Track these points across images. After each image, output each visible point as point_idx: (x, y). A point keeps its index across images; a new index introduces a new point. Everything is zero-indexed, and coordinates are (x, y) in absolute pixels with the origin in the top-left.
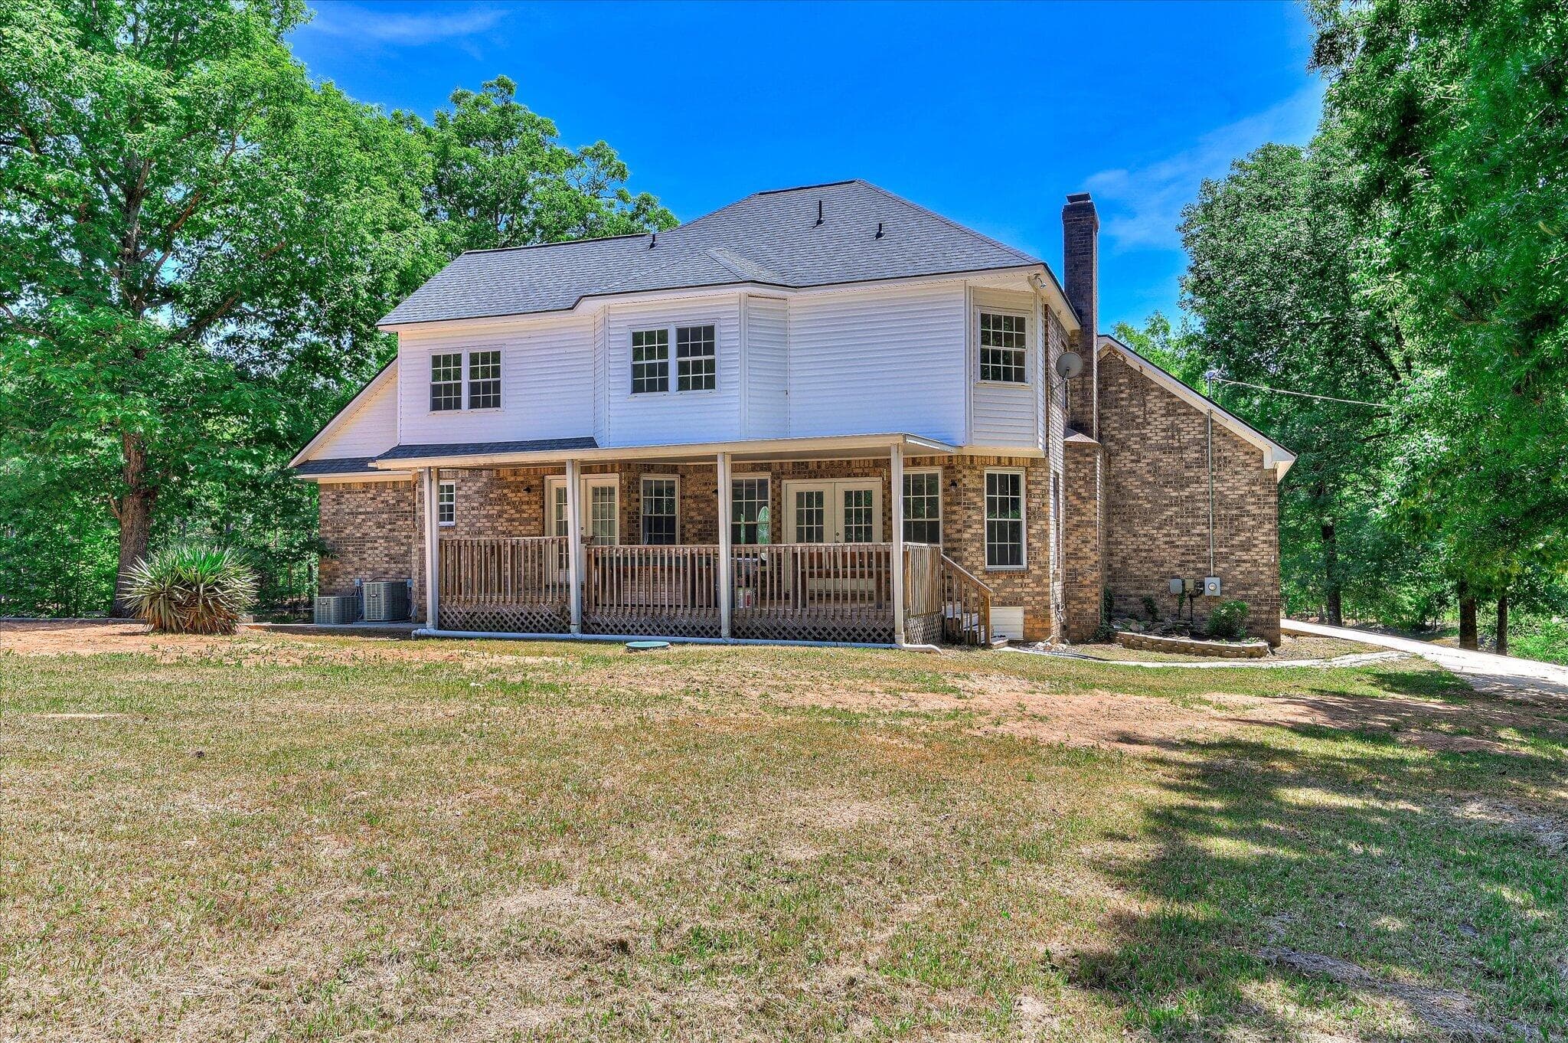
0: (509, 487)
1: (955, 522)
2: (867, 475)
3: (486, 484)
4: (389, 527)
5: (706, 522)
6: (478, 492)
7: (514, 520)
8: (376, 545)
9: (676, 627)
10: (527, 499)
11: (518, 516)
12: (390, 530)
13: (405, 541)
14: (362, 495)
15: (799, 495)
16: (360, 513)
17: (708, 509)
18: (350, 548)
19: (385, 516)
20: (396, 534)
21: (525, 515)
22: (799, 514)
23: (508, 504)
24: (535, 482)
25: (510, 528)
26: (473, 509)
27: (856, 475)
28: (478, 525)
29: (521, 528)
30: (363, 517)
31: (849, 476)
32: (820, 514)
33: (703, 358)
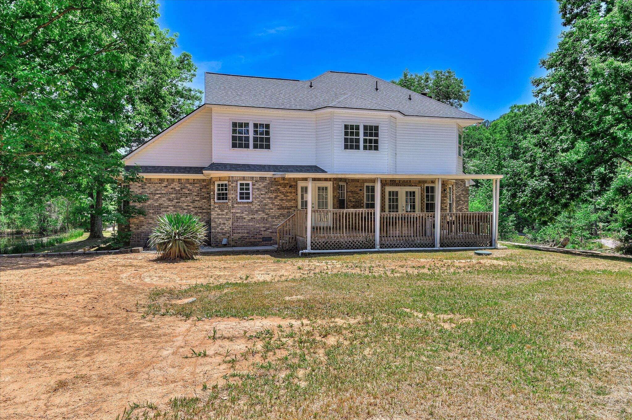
0: (281, 185)
1: (445, 203)
2: (416, 186)
3: (269, 183)
4: (176, 201)
5: (356, 202)
6: (264, 187)
7: (283, 200)
8: (168, 210)
9: (415, 244)
10: (290, 191)
11: (285, 198)
12: (177, 202)
13: (186, 208)
14: (159, 185)
15: (390, 192)
16: (158, 194)
17: (357, 197)
18: (151, 211)
19: (173, 195)
20: (180, 204)
21: (289, 198)
22: (390, 199)
23: (280, 193)
24: (293, 184)
25: (281, 203)
26: (262, 194)
27: (412, 186)
28: (265, 202)
29: (287, 203)
30: (159, 195)
31: (410, 186)
32: (397, 199)
33: (373, 138)
